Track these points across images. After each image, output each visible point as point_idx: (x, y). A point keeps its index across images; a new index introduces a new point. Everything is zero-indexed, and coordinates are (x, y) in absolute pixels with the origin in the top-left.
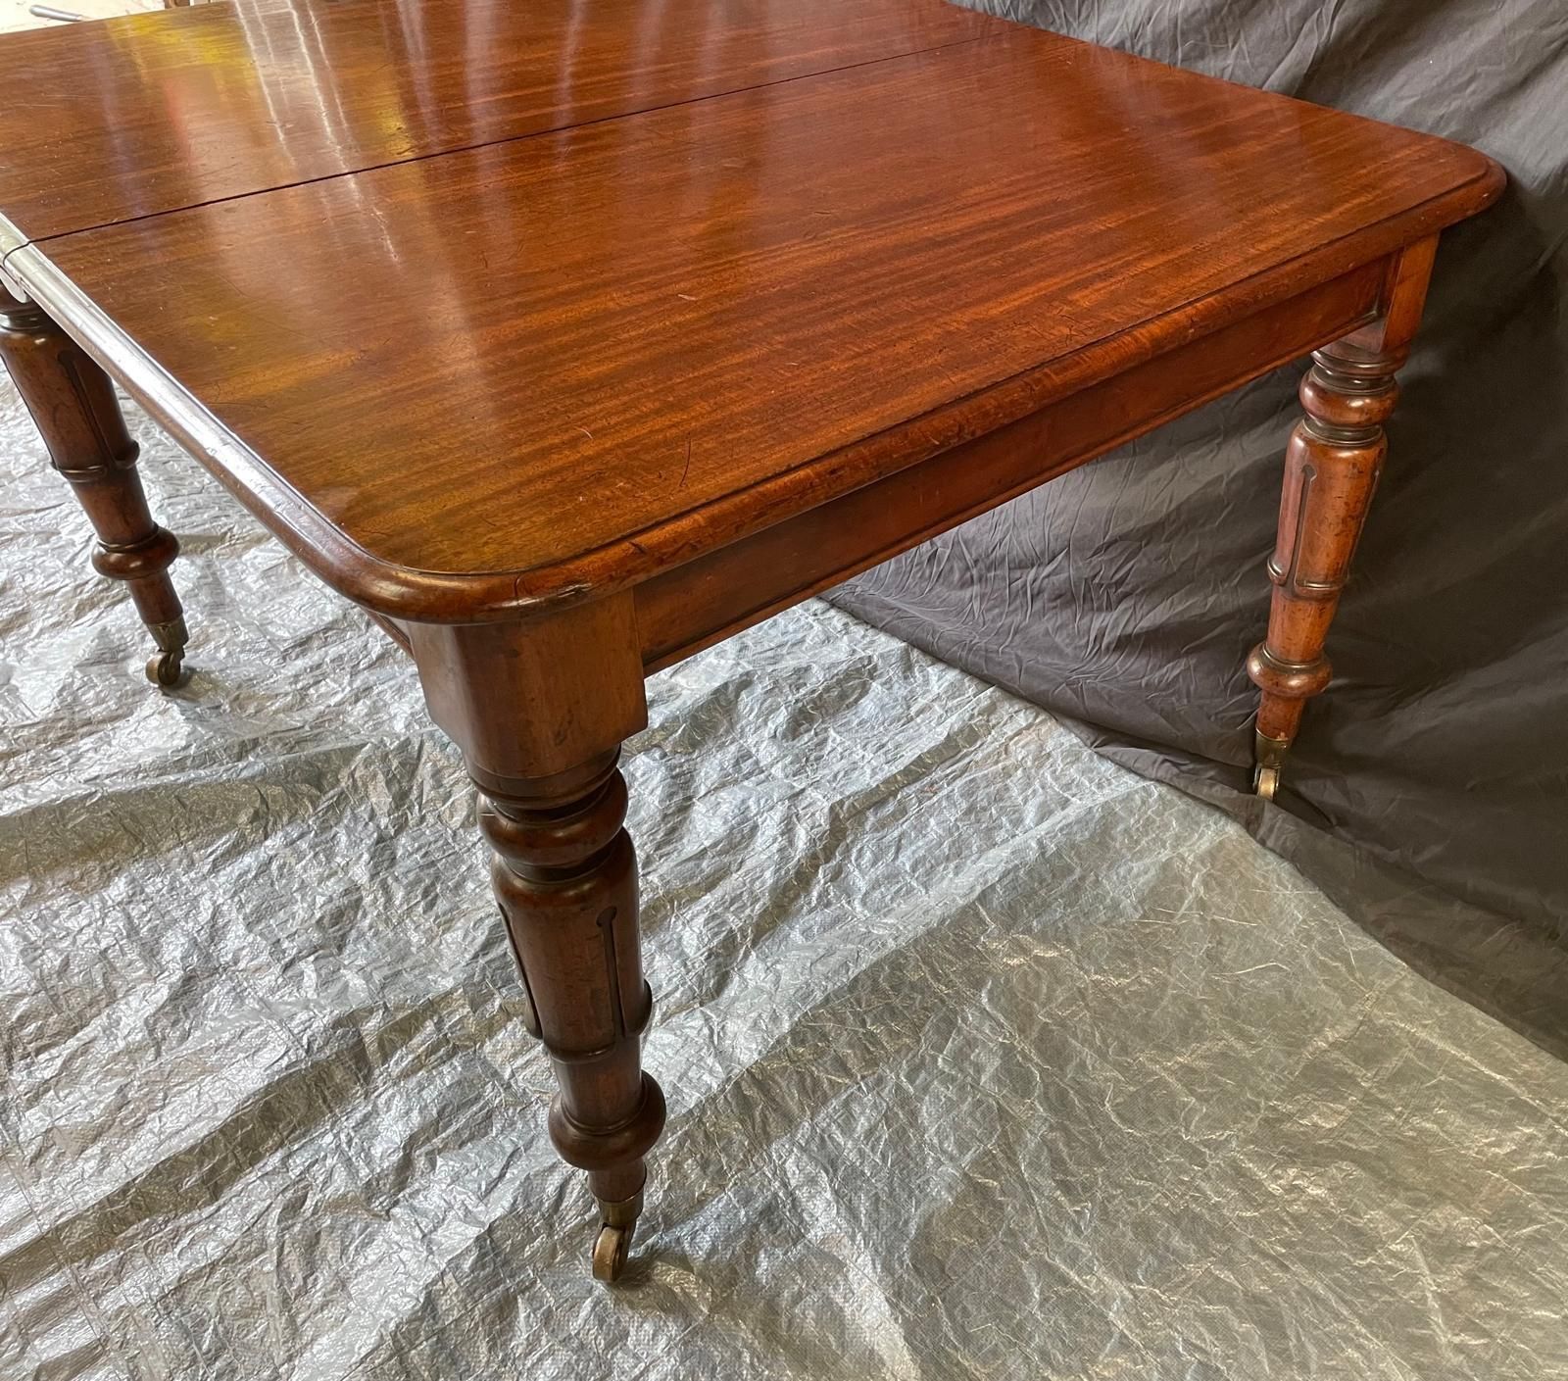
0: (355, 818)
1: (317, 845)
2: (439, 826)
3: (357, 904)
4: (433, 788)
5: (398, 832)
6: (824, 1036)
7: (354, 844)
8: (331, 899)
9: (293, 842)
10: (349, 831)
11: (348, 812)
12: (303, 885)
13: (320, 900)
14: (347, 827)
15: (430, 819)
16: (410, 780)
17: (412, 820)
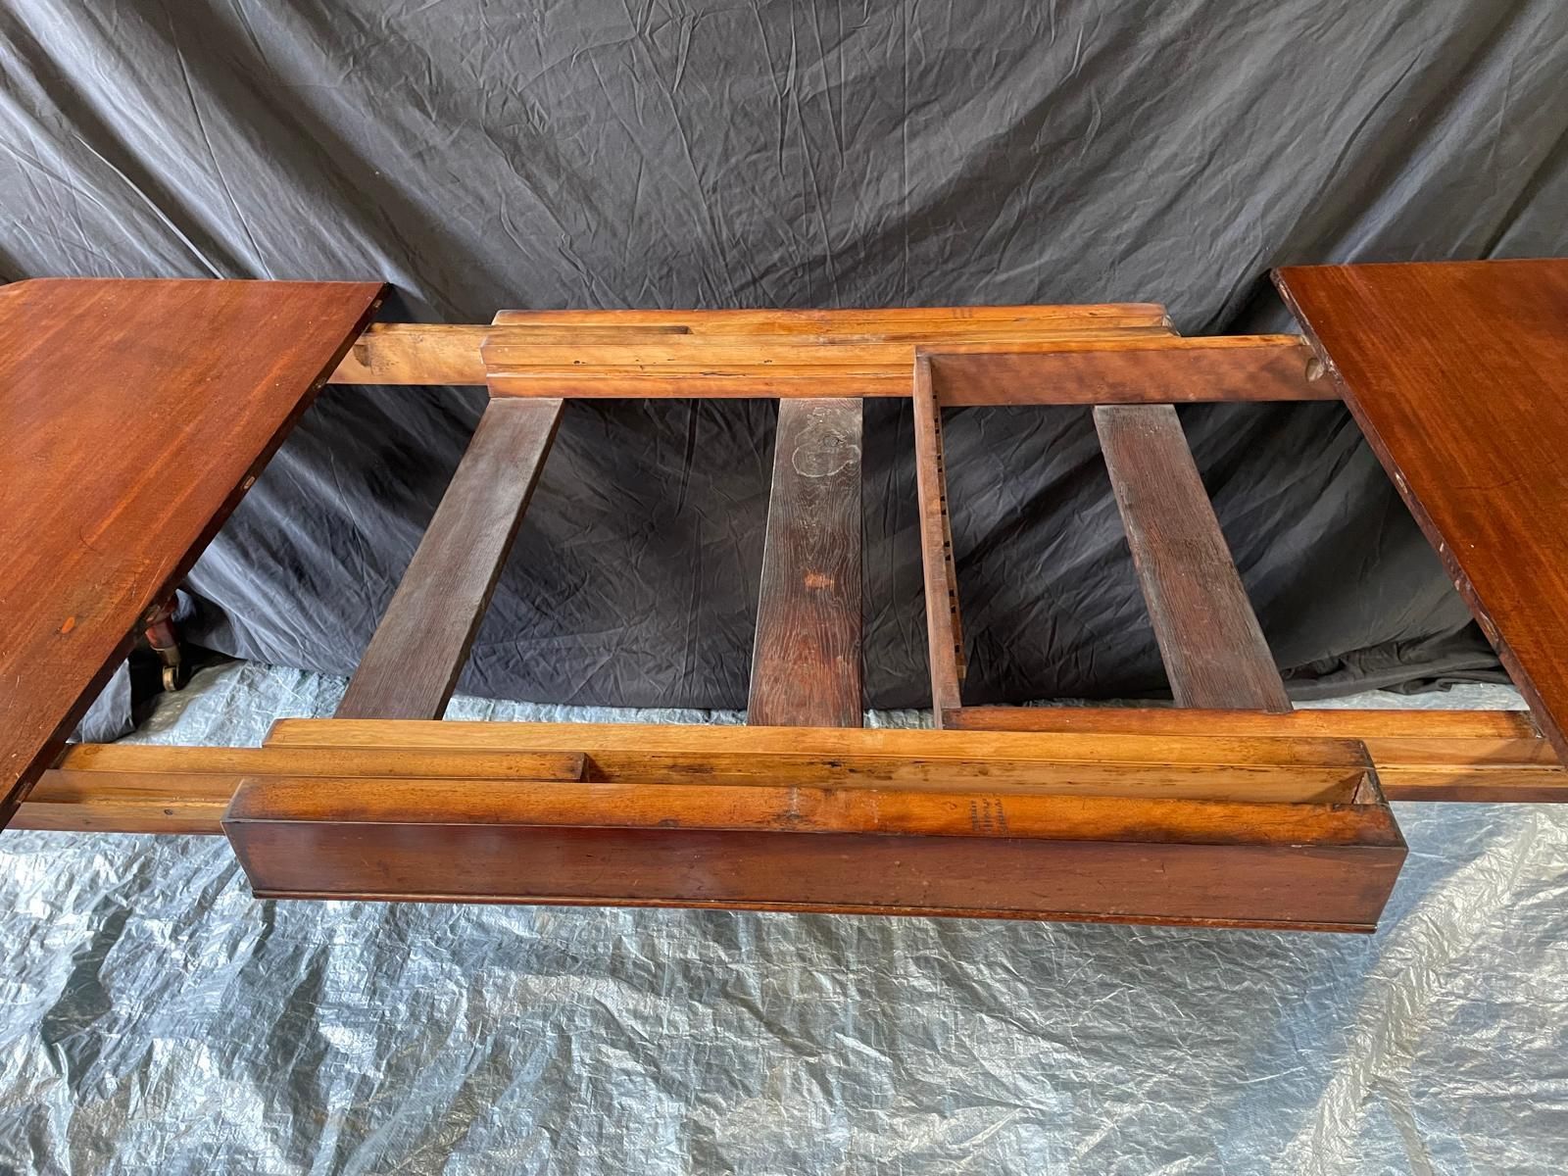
0: (617, 1085)
1: (619, 1121)
2: (677, 1041)
3: (698, 1128)
4: (644, 1024)
5: (657, 1066)
6: (1081, 982)
7: (643, 1096)
8: (679, 1139)
9: (600, 1135)
10: (628, 1094)
11: (609, 1086)
12: (646, 1152)
13: (673, 1148)
14: (621, 1094)
15: (665, 1042)
16: (623, 1034)
17: (655, 1054)
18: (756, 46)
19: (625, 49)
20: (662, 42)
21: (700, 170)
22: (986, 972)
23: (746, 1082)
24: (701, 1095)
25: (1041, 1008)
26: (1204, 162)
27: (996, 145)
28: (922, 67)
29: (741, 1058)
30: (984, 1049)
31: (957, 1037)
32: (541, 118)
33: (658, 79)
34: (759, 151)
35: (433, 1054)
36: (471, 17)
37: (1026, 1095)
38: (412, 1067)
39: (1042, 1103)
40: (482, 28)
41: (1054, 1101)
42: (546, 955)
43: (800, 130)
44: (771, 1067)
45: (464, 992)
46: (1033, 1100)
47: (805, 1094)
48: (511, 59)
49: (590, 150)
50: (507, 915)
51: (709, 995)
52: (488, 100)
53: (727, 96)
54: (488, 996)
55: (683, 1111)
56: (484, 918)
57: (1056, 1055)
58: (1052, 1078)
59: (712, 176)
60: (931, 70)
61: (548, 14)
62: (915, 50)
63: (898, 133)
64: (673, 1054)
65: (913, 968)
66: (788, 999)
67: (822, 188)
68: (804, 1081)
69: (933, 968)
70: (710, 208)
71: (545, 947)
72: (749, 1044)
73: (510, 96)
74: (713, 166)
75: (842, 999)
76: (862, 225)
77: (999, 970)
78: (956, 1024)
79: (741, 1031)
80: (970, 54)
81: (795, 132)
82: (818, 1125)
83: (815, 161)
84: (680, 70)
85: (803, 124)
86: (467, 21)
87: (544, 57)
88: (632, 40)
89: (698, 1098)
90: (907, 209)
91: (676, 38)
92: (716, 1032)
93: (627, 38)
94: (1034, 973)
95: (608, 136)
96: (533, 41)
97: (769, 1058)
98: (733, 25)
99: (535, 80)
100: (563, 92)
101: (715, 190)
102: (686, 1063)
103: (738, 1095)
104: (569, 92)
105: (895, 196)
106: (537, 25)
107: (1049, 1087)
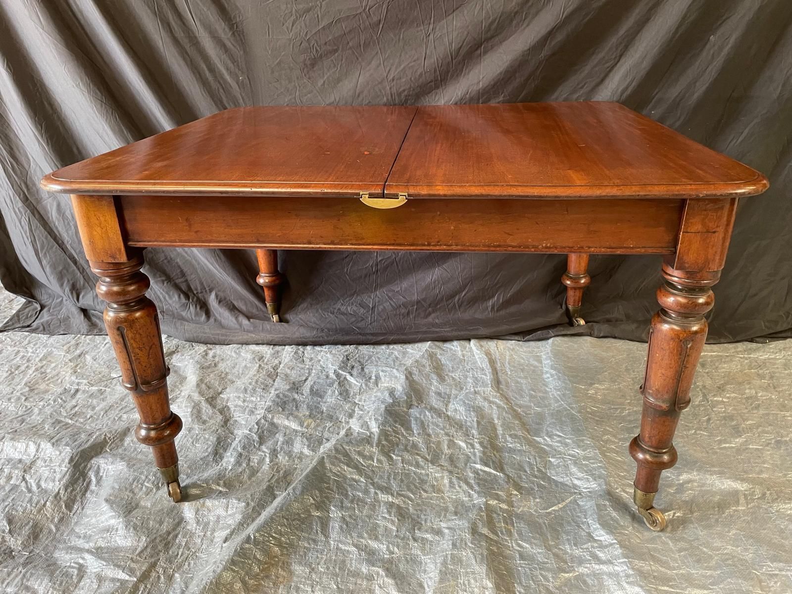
3: (400, 507)
8: (389, 512)
10: (356, 490)
13: (386, 515)
14: (352, 490)
18: (416, 14)
19: (357, 17)
20: (374, 14)
21: (387, 71)
22: (548, 439)
23: (424, 487)
24: (400, 492)
25: (579, 447)
26: (616, 60)
27: (523, 56)
28: (490, 20)
29: (420, 478)
30: (553, 472)
31: (537, 467)
32: (317, 50)
33: (371, 30)
34: (414, 61)
35: (250, 479)
36: (289, 6)
37: (580, 487)
38: (237, 485)
39: (589, 488)
40: (294, 10)
41: (595, 485)
42: (311, 438)
43: (434, 51)
44: (437, 481)
45: (268, 455)
46: (584, 488)
47: (457, 488)
48: (305, 25)
49: (338, 64)
50: (287, 419)
51: (398, 451)
52: (293, 44)
53: (401, 37)
54: (280, 458)
55: (390, 499)
56: (275, 420)
57: (592, 466)
58: (592, 475)
59: (392, 73)
60: (495, 21)
61: (323, 3)
62: (487, 12)
63: (479, 52)
64: (380, 476)
65: (509, 439)
66: (443, 453)
67: (443, 78)
68: (456, 483)
69: (520, 439)
70: (391, 88)
71: (310, 435)
72: (423, 472)
73: (304, 41)
74: (393, 68)
75: (472, 450)
76: (460, 94)
77: (555, 437)
78: (536, 462)
79: (418, 465)
80: (513, 14)
81: (432, 52)
82: (466, 499)
83: (440, 65)
84: (381, 26)
85: (435, 48)
86: (287, 7)
87: (320, 22)
88: (360, 13)
89: (397, 493)
90: (481, 86)
91: (380, 11)
92: (404, 466)
93: (358, 12)
94: (573, 433)
95: (347, 58)
96: (316, 15)
97: (435, 478)
98: (406, 5)
99: (316, 33)
100: (328, 37)
101: (393, 80)
102: (389, 479)
103: (420, 493)
104: (330, 38)
105: (476, 81)
106: (318, 8)
107: (591, 479)
